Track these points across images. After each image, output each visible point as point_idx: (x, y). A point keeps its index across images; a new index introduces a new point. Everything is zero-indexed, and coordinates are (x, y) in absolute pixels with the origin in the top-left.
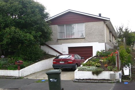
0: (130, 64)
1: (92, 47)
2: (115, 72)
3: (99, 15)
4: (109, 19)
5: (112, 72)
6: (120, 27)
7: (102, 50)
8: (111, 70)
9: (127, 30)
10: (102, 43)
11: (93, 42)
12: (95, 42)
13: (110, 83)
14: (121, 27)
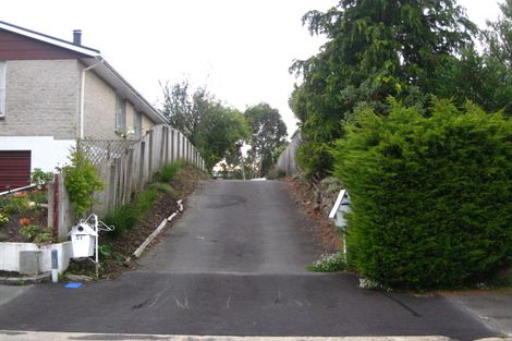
0: (96, 217)
1: (29, 153)
2: (39, 247)
3: (72, 41)
4: (98, 52)
5: (31, 247)
6: (178, 86)
7: (60, 167)
8: (31, 240)
9: (202, 95)
10: (66, 139)
11: (34, 135)
12: (40, 135)
13: (15, 284)
14: (182, 87)
